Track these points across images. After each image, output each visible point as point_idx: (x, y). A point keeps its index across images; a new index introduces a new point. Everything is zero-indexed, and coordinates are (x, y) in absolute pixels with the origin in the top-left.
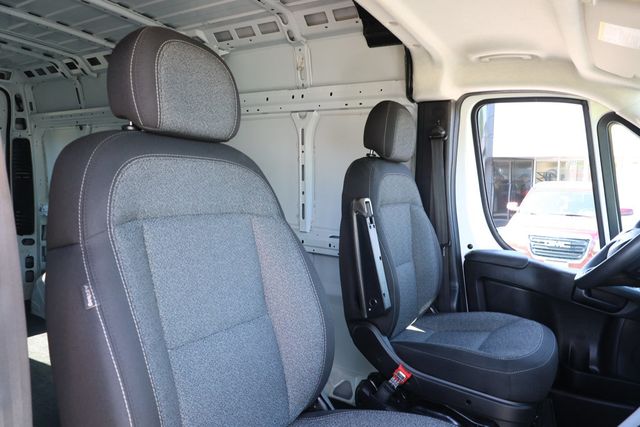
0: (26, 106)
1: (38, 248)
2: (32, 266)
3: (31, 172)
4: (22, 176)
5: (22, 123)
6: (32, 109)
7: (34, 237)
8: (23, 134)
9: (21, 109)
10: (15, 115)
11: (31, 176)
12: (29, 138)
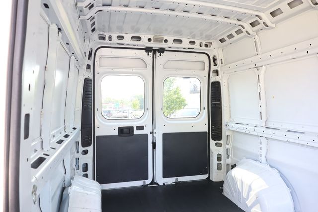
0: (218, 61)
1: (224, 150)
2: (221, 161)
3: (221, 103)
4: (216, 104)
5: (216, 72)
6: (222, 63)
7: (221, 142)
8: (217, 79)
9: (215, 65)
10: (213, 68)
11: (220, 104)
12: (220, 81)
